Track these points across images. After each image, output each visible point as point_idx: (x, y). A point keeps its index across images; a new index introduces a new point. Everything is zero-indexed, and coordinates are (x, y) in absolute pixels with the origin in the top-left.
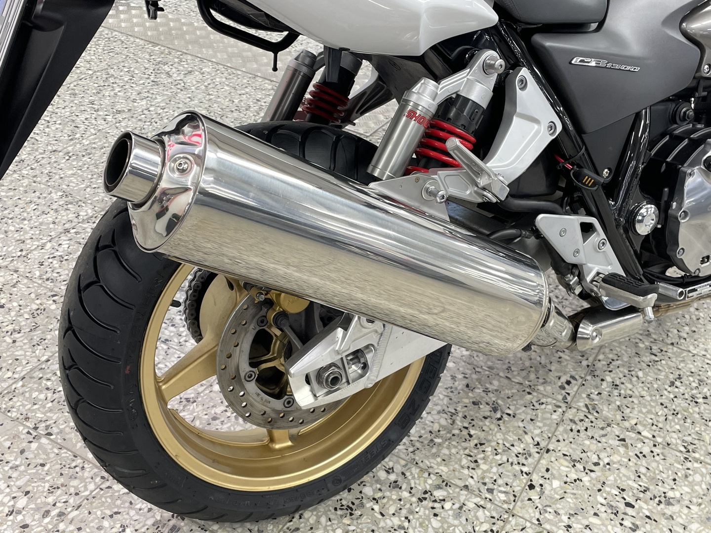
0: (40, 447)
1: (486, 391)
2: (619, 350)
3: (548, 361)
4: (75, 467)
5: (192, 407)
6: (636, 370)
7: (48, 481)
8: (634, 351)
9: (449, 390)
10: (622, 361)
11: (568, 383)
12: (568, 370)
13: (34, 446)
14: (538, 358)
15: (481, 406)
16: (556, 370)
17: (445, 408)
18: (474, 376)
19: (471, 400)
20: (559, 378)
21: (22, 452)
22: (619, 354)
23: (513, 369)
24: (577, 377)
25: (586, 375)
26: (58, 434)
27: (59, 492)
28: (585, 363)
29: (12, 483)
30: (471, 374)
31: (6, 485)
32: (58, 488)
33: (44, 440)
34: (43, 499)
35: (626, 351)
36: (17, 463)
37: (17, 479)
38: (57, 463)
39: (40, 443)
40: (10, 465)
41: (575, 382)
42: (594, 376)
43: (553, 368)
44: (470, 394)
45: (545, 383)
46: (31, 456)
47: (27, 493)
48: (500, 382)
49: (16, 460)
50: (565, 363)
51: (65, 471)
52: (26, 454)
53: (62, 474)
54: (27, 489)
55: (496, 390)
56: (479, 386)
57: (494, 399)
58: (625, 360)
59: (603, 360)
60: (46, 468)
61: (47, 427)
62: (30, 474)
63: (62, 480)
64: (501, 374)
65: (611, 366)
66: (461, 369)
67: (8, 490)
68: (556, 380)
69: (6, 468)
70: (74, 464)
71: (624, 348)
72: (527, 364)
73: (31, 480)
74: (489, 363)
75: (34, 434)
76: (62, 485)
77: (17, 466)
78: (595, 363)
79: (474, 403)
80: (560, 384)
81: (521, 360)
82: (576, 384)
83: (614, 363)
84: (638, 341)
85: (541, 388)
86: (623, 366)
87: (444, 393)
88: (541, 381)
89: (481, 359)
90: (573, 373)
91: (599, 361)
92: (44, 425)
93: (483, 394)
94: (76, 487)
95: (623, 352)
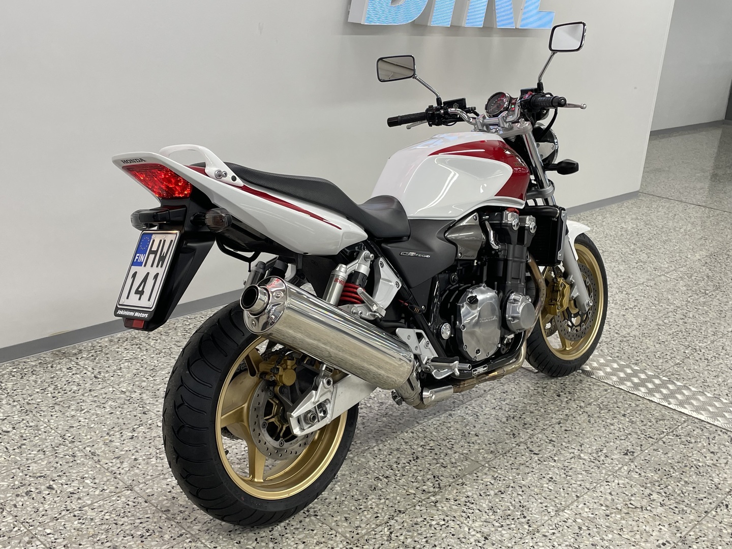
0: (311, 521)
1: (603, 539)
2: (706, 531)
3: (651, 529)
4: (331, 534)
5: (402, 516)
6: (717, 545)
7: (316, 539)
8: (718, 534)
9: (576, 534)
10: (708, 538)
11: (664, 544)
12: (665, 537)
13: (307, 520)
14: (644, 527)
15: (597, 547)
16: (656, 536)
17: (572, 544)
18: (595, 530)
19: (591, 543)
20: (658, 541)
21: (301, 522)
22: (706, 534)
23: (624, 530)
24: (671, 542)
25: (678, 542)
26: (321, 516)
27: (322, 545)
28: (678, 535)
29: (295, 536)
30: (593, 528)
31: (292, 537)
32: (322, 543)
33: (313, 518)
34: (313, 547)
35: (712, 533)
36: (298, 527)
37: (298, 535)
38: (321, 531)
39: (311, 519)
40: (294, 527)
41: (669, 545)
42: (684, 543)
43: (654, 534)
44: (591, 539)
45: (646, 541)
46: (306, 525)
47: (304, 543)
48: (613, 536)
49: (297, 525)
50: (664, 533)
51: (326, 535)
52: (303, 523)
53: (323, 537)
54: (304, 541)
55: (610, 540)
56: (598, 536)
57: (607, 545)
58: (710, 538)
59: (693, 535)
60: (315, 532)
61: (315, 512)
62: (305, 534)
63: (323, 540)
64: (615, 532)
65: (699, 540)
66: (586, 524)
67: (293, 539)
68: (655, 542)
69: (292, 528)
70: (330, 533)
71: (711, 531)
72: (635, 528)
73: (306, 537)
74: (607, 524)
75: (307, 514)
76: (324, 542)
77: (298, 528)
78: (686, 536)
79: (592, 545)
80: (657, 544)
81: (631, 525)
82: (669, 546)
83: (700, 538)
84: (722, 528)
85: (643, 544)
86: (708, 541)
87: (572, 536)
88: (643, 540)
89: (602, 520)
90: (669, 540)
91: (690, 535)
92: (313, 510)
93: (601, 541)
94: (331, 545)
95: (709, 533)
